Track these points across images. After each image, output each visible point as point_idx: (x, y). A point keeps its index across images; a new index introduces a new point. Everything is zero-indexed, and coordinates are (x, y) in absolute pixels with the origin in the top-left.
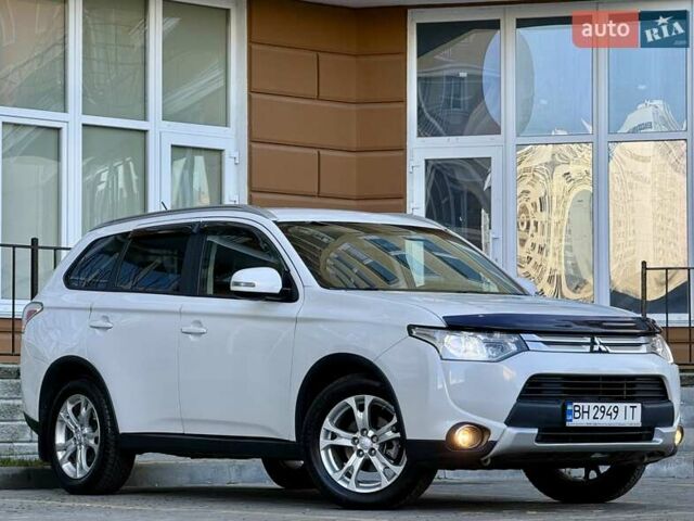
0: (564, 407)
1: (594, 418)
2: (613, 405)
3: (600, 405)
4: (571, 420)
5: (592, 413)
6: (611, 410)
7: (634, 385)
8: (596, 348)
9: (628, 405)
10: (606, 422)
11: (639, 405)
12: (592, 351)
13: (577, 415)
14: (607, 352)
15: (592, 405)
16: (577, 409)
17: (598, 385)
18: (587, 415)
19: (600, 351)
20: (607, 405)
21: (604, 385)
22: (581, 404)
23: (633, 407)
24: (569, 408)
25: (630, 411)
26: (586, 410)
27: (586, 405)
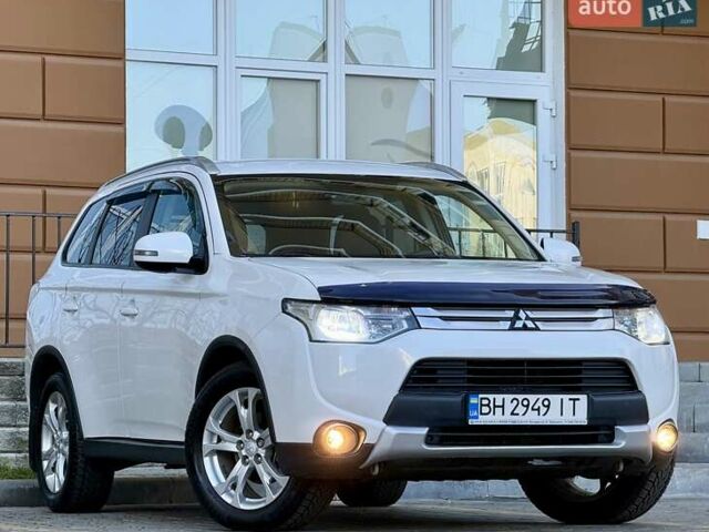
0: (466, 401)
1: (512, 414)
2: (542, 397)
3: (520, 397)
4: (477, 417)
5: (509, 407)
6: (539, 404)
7: (579, 372)
8: (519, 324)
9: (566, 397)
10: (531, 418)
11: (583, 399)
12: (512, 328)
13: (485, 410)
14: (537, 329)
15: (508, 397)
16: (485, 402)
17: (522, 372)
18: (500, 409)
19: (525, 328)
20: (532, 398)
21: (530, 372)
22: (491, 397)
23: (574, 400)
24: (473, 401)
25: (568, 405)
26: (499, 403)
27: (499, 398)
